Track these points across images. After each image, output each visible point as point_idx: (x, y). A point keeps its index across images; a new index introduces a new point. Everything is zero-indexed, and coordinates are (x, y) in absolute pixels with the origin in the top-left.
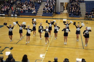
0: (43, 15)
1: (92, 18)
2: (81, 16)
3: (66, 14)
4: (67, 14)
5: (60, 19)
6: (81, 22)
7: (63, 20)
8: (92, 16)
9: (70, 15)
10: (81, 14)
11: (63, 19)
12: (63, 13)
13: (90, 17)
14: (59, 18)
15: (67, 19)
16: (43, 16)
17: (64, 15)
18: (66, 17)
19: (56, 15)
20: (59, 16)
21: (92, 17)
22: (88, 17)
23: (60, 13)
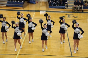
1: (84, 10)
2: (67, 6)
3: (44, 4)
4: (45, 3)
5: (36, 11)
6: (67, 16)
8: (84, 6)
9: (50, 4)
10: (67, 4)
11: (39, 11)
12: (40, 2)
13: (81, 8)
14: (34, 9)
17: (41, 4)
18: (44, 8)
19: (29, 5)
20: (33, 7)
21: (84, 8)
22: (78, 9)
23: (35, 2)
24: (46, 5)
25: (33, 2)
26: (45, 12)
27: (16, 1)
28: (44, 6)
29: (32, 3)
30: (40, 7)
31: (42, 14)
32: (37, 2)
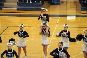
0: (20, 7)
3: (73, 5)
4: (75, 3)
5: (60, 16)
7: (68, 17)
11: (66, 16)
12: (67, 2)
14: (58, 14)
15: (77, 16)
16: (18, 9)
17: (68, 5)
18: (73, 11)
19: (51, 7)
23: (59, 2)
24: (77, 6)
25: (57, 3)
26: (75, 17)
27: (30, 2)
28: (74, 7)
29: (55, 4)
30: (67, 10)
31: (70, 20)
32: (62, 3)
